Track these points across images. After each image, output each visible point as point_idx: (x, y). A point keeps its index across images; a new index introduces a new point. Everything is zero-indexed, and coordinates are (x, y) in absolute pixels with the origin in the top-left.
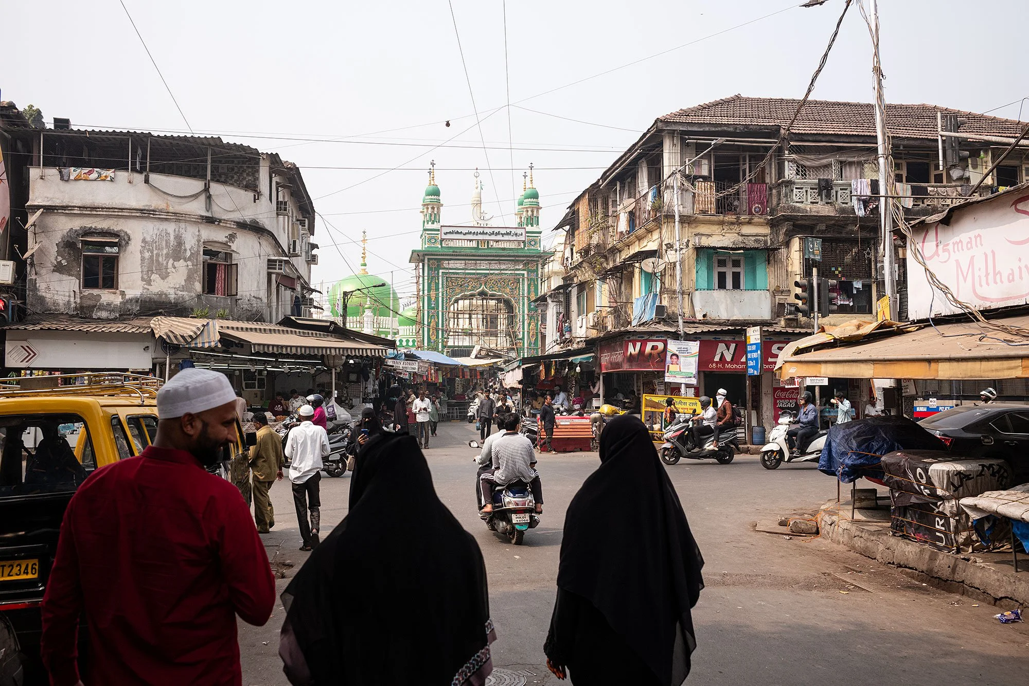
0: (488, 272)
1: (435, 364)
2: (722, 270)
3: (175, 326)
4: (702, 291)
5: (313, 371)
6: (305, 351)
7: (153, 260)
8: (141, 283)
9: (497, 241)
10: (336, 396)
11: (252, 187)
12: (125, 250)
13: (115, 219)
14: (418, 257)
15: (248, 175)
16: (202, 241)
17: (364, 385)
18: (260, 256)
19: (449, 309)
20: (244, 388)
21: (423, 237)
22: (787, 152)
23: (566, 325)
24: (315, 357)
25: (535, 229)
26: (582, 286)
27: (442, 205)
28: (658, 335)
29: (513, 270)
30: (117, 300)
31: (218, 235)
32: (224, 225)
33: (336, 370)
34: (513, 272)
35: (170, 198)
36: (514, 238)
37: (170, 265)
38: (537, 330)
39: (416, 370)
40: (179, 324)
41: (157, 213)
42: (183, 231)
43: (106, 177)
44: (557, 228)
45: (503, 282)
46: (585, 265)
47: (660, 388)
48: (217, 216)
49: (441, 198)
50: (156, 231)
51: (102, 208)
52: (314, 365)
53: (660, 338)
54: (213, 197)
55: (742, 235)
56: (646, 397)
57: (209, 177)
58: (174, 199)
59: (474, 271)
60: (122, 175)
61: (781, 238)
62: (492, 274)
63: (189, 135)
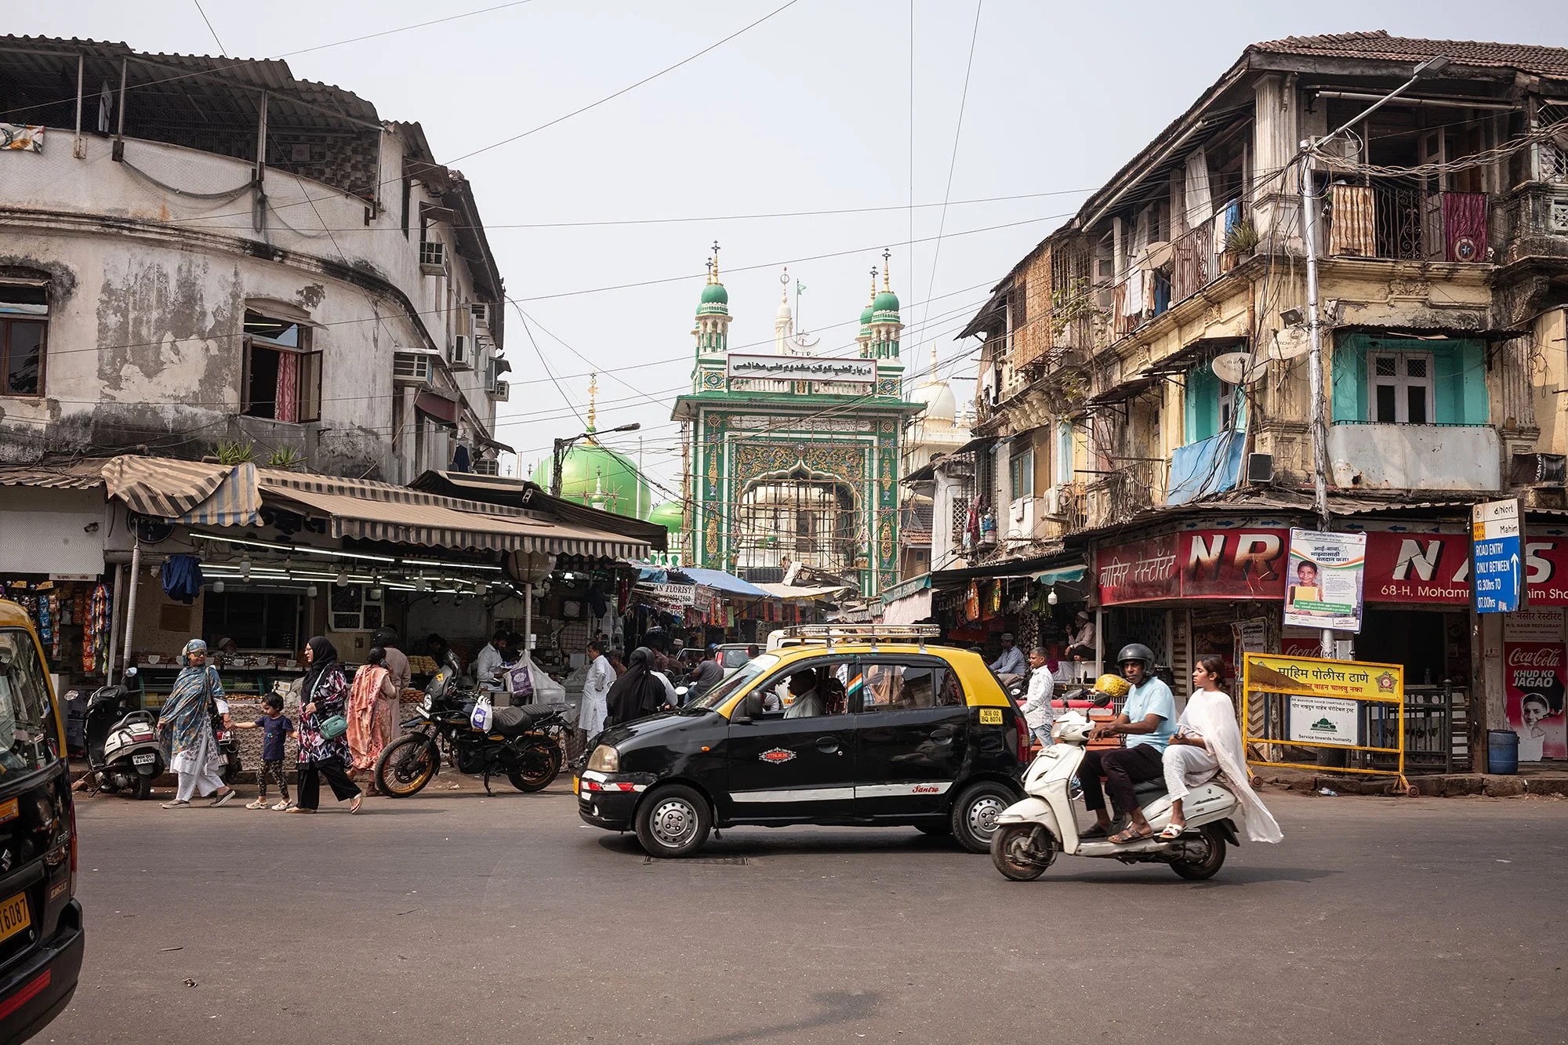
0: (809, 436)
1: (724, 593)
2: (1386, 381)
3: (161, 477)
4: (1351, 426)
5: (483, 588)
6: (463, 540)
7: (126, 333)
8: (95, 383)
9: (827, 383)
10: (533, 646)
11: (365, 192)
12: (63, 309)
13: (42, 239)
14: (688, 410)
15: (354, 168)
16: (243, 296)
17: (595, 626)
18: (376, 340)
19: (741, 501)
20: (332, 625)
21: (697, 374)
22: (1534, 123)
23: (986, 517)
24: (488, 556)
25: (891, 362)
26: (1023, 442)
27: (731, 319)
28: (1266, 520)
29: (853, 433)
30: (40, 420)
31: (284, 288)
32: (295, 264)
33: (534, 588)
34: (853, 437)
35: (170, 197)
36: (857, 378)
37: (166, 347)
38: (894, 538)
39: (691, 603)
40: (170, 472)
41: (138, 227)
42: (199, 272)
43: (24, 142)
44: (963, 335)
45: (835, 453)
46: (1033, 396)
47: (1249, 640)
48: (278, 243)
49: (728, 306)
50: (135, 268)
51: (12, 211)
52: (488, 576)
53: (1270, 526)
54: (272, 202)
55: (1432, 306)
56: (1251, 660)
57: (261, 157)
58: (179, 200)
59: (786, 435)
60: (62, 141)
61: (1518, 312)
62: (816, 440)
63: (214, 55)
